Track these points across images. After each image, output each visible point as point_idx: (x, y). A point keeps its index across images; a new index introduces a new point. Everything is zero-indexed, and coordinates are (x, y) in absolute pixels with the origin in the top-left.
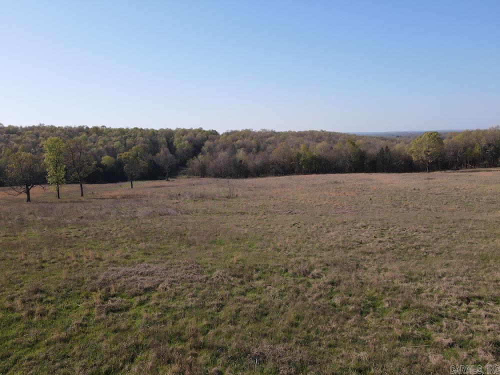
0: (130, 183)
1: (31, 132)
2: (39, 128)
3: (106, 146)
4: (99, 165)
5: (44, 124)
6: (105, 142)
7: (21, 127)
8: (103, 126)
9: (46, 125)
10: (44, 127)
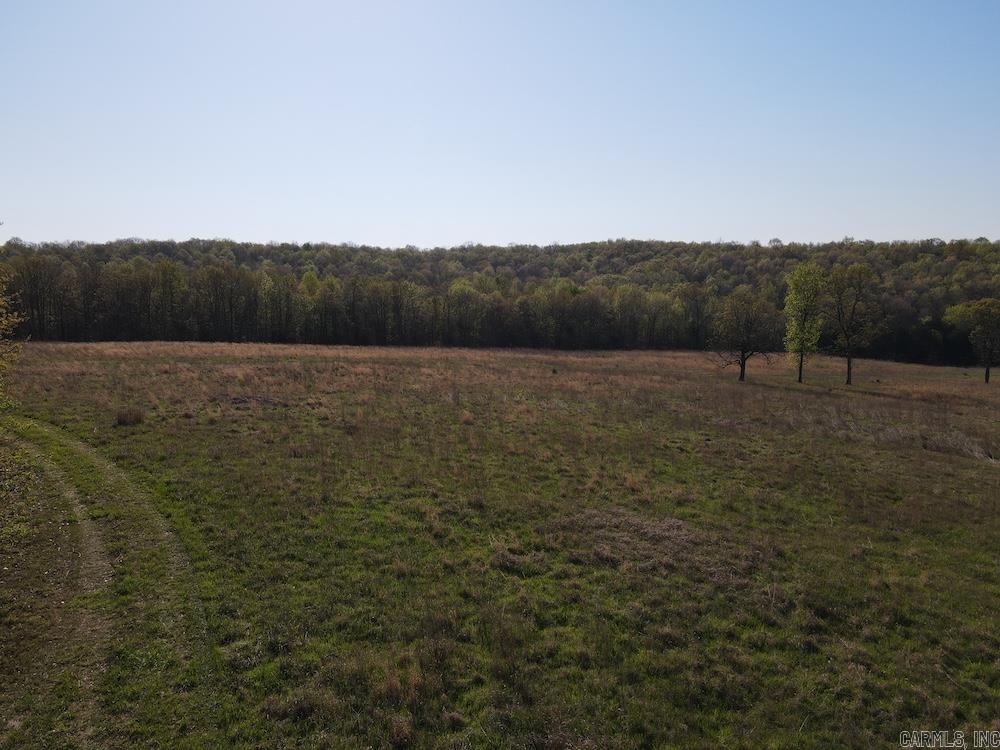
0: (984, 371)
1: (822, 254)
2: (841, 246)
3: (969, 283)
4: (937, 323)
5: (853, 239)
6: (970, 275)
7: (811, 245)
8: (981, 239)
9: (857, 239)
10: (852, 244)
